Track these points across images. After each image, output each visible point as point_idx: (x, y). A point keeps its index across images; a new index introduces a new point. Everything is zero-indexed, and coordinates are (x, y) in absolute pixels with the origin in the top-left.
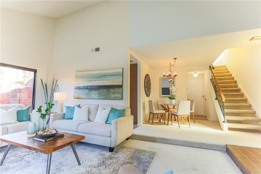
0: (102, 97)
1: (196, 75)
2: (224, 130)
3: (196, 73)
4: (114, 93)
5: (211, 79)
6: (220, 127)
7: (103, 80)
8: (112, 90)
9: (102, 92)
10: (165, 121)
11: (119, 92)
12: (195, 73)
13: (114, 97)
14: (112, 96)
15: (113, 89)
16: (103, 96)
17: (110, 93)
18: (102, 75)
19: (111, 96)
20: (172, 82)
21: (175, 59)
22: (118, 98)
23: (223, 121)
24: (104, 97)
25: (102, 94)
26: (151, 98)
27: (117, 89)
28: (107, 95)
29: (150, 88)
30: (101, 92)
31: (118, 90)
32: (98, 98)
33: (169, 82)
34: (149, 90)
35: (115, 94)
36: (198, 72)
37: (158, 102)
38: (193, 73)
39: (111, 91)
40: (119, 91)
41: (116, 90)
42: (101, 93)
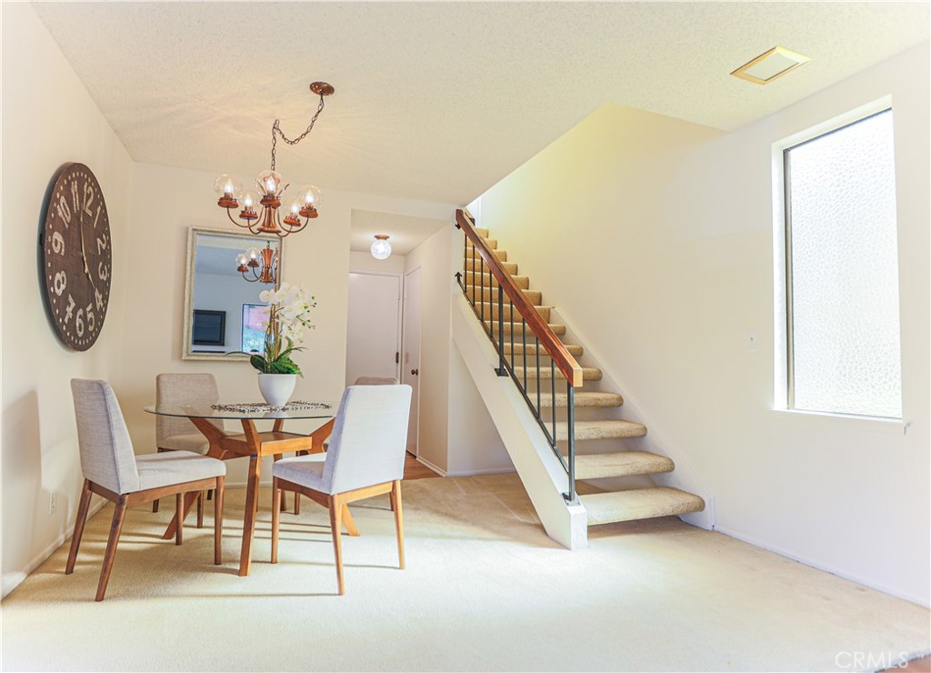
1: (381, 250)
2: (573, 546)
3: (386, 238)
5: (458, 275)
6: (537, 521)
10: (218, 526)
12: (378, 237)
20: (259, 270)
21: (323, 89)
23: (561, 492)
26: (101, 361)
29: (105, 288)
33: (241, 269)
34: (93, 301)
36: (393, 238)
37: (163, 392)
38: (369, 236)
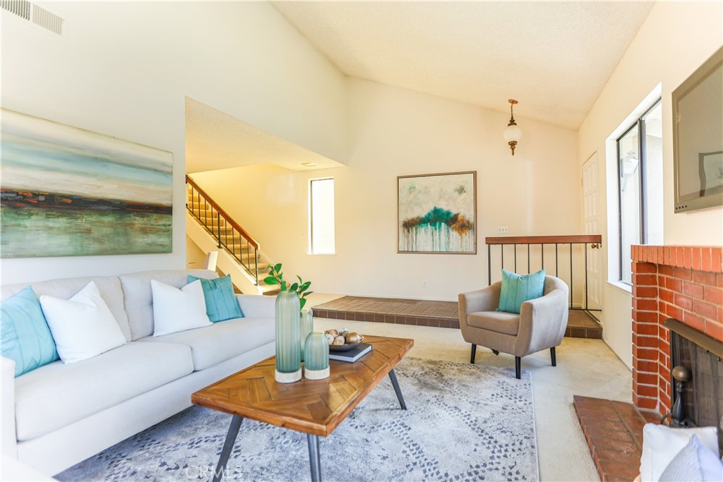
0: (95, 246)
4: (144, 231)
7: (95, 175)
8: (138, 221)
9: (91, 223)
11: (163, 228)
13: (148, 244)
14: (141, 240)
15: (143, 217)
16: (98, 240)
17: (130, 230)
18: (90, 154)
19: (136, 240)
22: (161, 249)
24: (107, 245)
25: (95, 233)
27: (155, 216)
28: (116, 239)
30: (88, 226)
31: (161, 222)
32: (70, 249)
35: (151, 235)
39: (133, 224)
40: (165, 225)
41: (153, 222)
42: (89, 231)
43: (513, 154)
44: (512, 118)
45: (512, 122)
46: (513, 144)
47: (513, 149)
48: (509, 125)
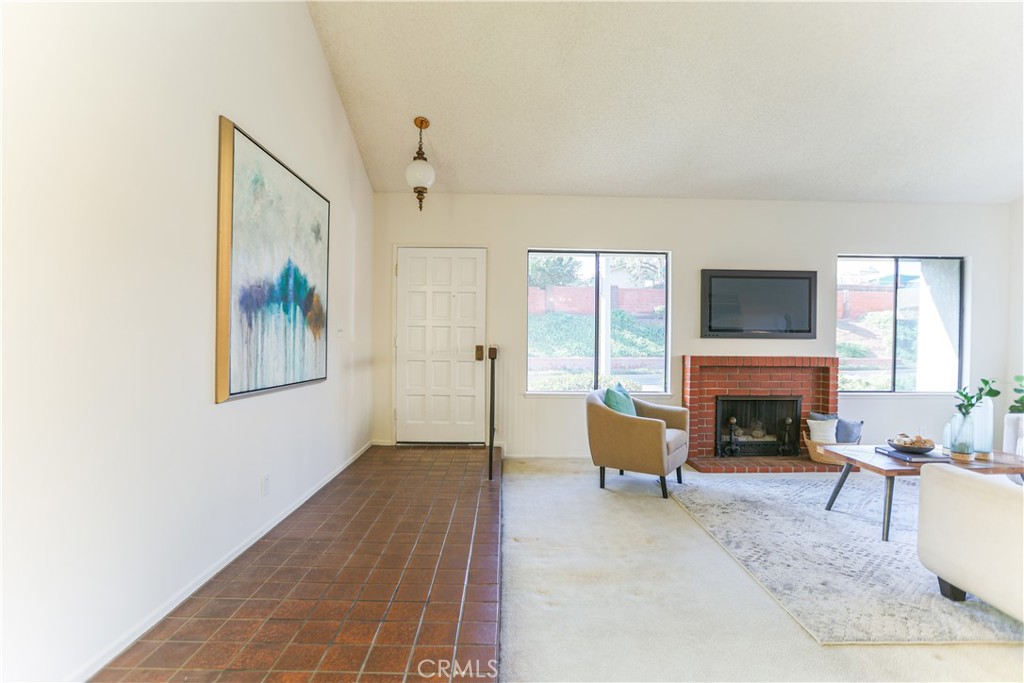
43: (421, 208)
44: (420, 149)
45: (420, 155)
46: (420, 192)
47: (421, 200)
48: (415, 159)
